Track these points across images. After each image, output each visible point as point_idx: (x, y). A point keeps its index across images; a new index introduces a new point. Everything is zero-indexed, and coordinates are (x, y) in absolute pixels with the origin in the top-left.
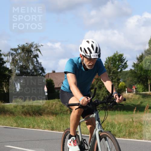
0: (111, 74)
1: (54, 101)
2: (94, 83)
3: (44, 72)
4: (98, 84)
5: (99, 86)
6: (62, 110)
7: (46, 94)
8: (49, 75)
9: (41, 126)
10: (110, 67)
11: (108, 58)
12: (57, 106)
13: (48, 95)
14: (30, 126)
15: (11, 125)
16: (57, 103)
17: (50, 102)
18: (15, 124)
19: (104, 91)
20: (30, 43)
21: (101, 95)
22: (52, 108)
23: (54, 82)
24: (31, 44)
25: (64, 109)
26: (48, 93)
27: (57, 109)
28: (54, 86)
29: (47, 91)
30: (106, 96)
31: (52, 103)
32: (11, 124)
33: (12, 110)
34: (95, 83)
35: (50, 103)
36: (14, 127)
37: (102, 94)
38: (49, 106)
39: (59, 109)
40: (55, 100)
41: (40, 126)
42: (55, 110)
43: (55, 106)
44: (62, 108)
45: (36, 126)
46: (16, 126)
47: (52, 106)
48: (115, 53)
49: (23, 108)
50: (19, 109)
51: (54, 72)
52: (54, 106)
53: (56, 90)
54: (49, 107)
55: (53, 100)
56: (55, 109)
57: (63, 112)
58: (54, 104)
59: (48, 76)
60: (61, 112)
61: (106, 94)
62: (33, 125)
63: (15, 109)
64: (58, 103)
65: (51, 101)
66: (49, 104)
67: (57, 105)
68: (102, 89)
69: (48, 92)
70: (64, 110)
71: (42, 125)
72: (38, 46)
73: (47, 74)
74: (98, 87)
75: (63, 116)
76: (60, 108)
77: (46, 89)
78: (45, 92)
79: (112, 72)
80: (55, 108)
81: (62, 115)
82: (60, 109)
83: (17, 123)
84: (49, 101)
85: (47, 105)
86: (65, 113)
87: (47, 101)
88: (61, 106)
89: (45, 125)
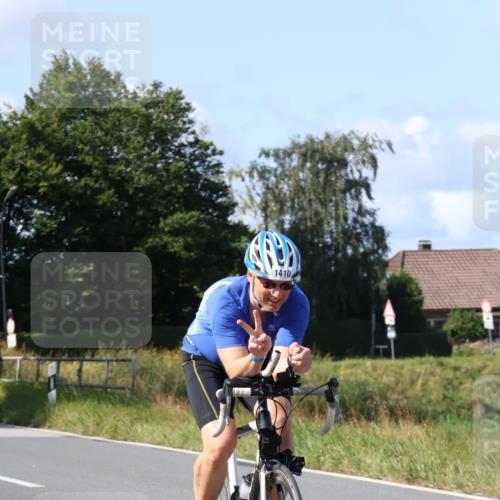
1: (421, 364)
3: (385, 248)
6: (452, 400)
7: (391, 334)
8: (406, 260)
9: (365, 462)
12: (431, 384)
13: (396, 340)
15: (248, 453)
16: (432, 374)
17: (402, 367)
22: (410, 393)
23: (423, 286)
25: (461, 398)
26: (397, 332)
27: (433, 397)
28: (421, 302)
29: (393, 323)
31: (412, 372)
32: (248, 448)
35: (404, 371)
38: (397, 382)
39: (441, 396)
40: (424, 359)
41: (363, 464)
42: (424, 401)
43: (423, 385)
44: (450, 393)
45: (345, 462)
47: (413, 382)
51: (427, 247)
52: (420, 382)
53: (432, 322)
54: (400, 387)
55: (416, 360)
56: (423, 396)
57: (454, 411)
58: (419, 376)
59: (403, 264)
60: (449, 411)
62: (333, 459)
64: (438, 370)
65: (410, 365)
66: (401, 375)
67: (433, 379)
69: (397, 327)
70: (458, 403)
71: (369, 461)
73: (398, 254)
75: (454, 424)
76: (442, 391)
77: (389, 315)
78: (384, 327)
80: (424, 390)
81: (449, 420)
82: (445, 397)
84: (401, 362)
85: (393, 379)
86: (464, 412)
87: (393, 362)
88: (449, 384)
89: (381, 461)
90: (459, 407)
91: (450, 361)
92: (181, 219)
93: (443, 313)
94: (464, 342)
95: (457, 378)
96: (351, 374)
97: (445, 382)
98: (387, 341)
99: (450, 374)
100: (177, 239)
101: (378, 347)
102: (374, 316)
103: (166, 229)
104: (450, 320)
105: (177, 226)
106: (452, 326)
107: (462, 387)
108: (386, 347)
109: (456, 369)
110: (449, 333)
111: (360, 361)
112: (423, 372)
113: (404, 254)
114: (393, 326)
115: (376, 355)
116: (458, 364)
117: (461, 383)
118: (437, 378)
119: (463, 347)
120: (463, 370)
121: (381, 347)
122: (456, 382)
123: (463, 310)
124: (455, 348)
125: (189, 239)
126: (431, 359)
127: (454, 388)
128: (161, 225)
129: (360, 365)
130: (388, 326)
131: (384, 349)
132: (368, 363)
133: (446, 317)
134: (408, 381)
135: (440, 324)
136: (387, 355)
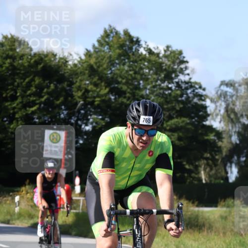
92: (177, 122)
100: (174, 134)
103: (168, 128)
105: (174, 126)
125: (181, 134)
128: (165, 125)
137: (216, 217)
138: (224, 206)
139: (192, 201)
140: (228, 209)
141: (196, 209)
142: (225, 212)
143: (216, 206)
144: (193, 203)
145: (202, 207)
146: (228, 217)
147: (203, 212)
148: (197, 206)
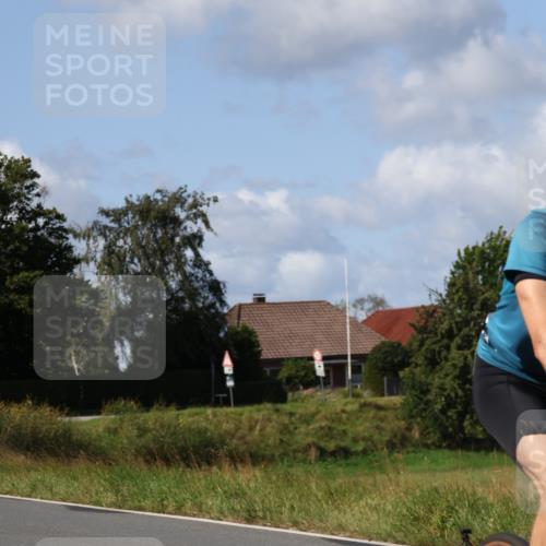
0: (475, 313)
1: (259, 411)
2: (411, 345)
3: (223, 303)
4: (424, 349)
5: (429, 356)
6: (289, 445)
7: (230, 383)
8: (242, 313)
9: (206, 504)
10: (471, 285)
11: (466, 250)
12: (268, 429)
13: (234, 388)
14: (165, 502)
15: (95, 498)
16: (269, 420)
17: (241, 414)
18: (111, 497)
19: (447, 375)
20: (172, 189)
21: (434, 391)
22: (249, 438)
23: (261, 338)
24: (175, 194)
25: (297, 442)
26: (235, 382)
27: (271, 441)
28: (259, 353)
29: (231, 372)
30: (457, 394)
31: (250, 419)
32: (93, 494)
33: (101, 441)
34: (416, 344)
35: (244, 417)
36: (107, 506)
37: (442, 388)
38: (237, 429)
39: (278, 441)
40: (262, 406)
41: (204, 507)
43: (261, 430)
44: (287, 438)
45: (189, 504)
46: (113, 505)
47: (251, 429)
48: (492, 233)
49: (139, 436)
50: (128, 438)
51: (260, 300)
52: (258, 428)
53: (268, 370)
54: (239, 434)
55: (256, 407)
56: (262, 441)
57: (291, 454)
58: (257, 422)
59: (239, 316)
60: (285, 454)
61: (456, 386)
62: (176, 502)
63: (112, 437)
64: (275, 417)
65: (248, 412)
66: (240, 422)
67: (270, 425)
68: (438, 367)
69: (235, 376)
70: (294, 447)
71: (210, 503)
72: (200, 200)
73: (235, 307)
74: (426, 358)
75: (291, 466)
76: (278, 436)
77: (228, 365)
78: (224, 376)
79: (477, 306)
80: (261, 435)
81: (286, 463)
82: (282, 441)
83: (117, 492)
84: (239, 409)
85: (232, 426)
86: (300, 455)
87: (232, 409)
88: (285, 429)
89: (222, 502)
90: (295, 451)
91: (287, 407)
92: (27, 277)
93: (278, 362)
94: (298, 389)
95: (292, 423)
96: (194, 422)
97: (281, 427)
98: (226, 389)
99: (286, 420)
101: (217, 395)
102: (213, 366)
104: (284, 369)
105: (22, 284)
106: (286, 375)
107: (297, 431)
108: (225, 395)
109: (291, 414)
110: (284, 380)
111: (202, 409)
112: (260, 417)
113: (240, 306)
114: (231, 376)
115: (217, 403)
116: (293, 410)
117: (296, 428)
118: (274, 423)
119: (297, 394)
120: (297, 416)
121: (221, 395)
122: (291, 428)
123: (296, 359)
124: (290, 395)
126: (269, 405)
127: (290, 432)
129: (201, 413)
130: (227, 375)
131: (224, 398)
132: (209, 411)
133: (282, 365)
134: (247, 427)
135: (275, 373)
136: (226, 403)
137: (101, 430)
138: (112, 412)
139: (58, 408)
140: (118, 417)
141: (67, 419)
142: (114, 421)
143: (99, 413)
144: (62, 409)
145: (76, 416)
146: (119, 430)
147: (77, 423)
148: (68, 415)
